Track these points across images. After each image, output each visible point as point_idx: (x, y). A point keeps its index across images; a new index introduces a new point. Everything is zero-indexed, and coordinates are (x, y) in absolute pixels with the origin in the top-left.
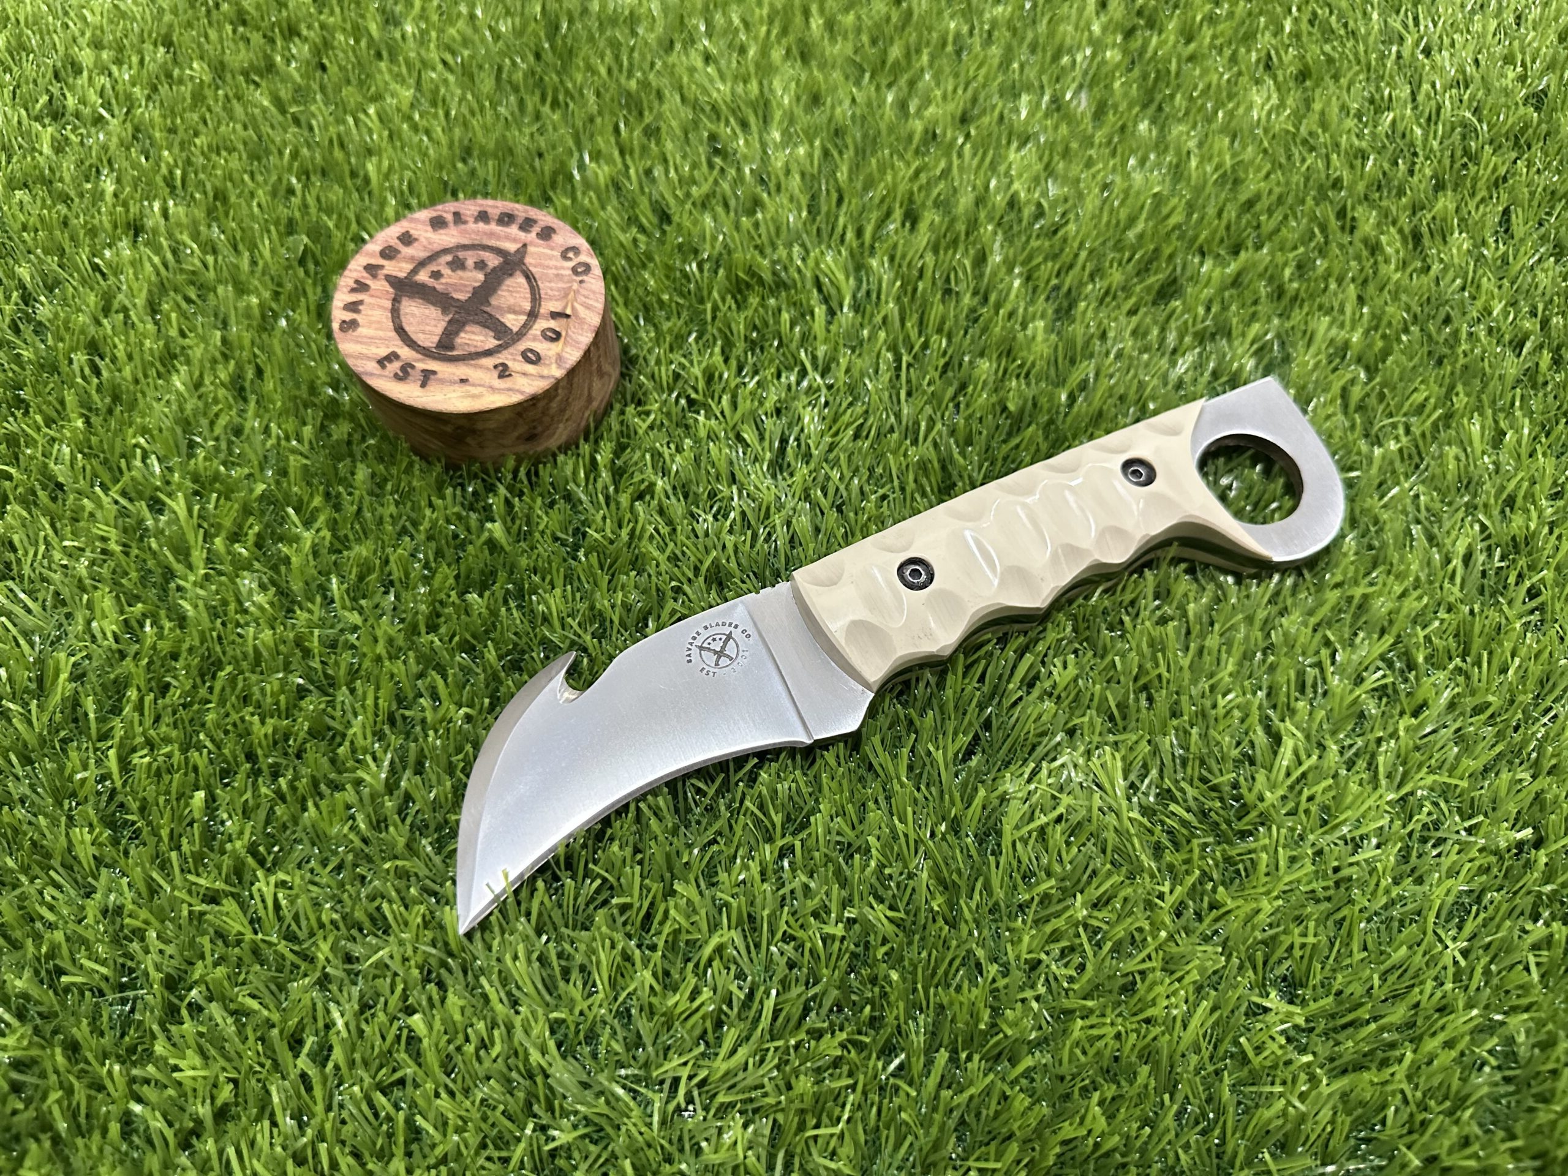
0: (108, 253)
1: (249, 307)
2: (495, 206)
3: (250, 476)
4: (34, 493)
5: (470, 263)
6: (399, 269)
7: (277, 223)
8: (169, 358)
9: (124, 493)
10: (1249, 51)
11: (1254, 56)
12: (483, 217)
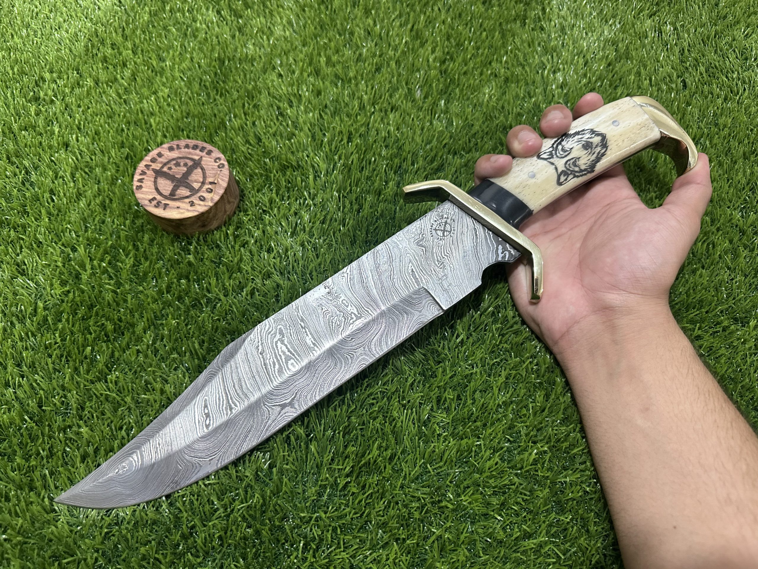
0: (56, 155)
1: (107, 176)
2: (191, 142)
3: (106, 239)
4: (32, 245)
5: (182, 164)
6: (157, 166)
7: (117, 144)
8: (79, 195)
9: (63, 245)
10: (487, 70)
11: (489, 72)
12: (187, 146)
